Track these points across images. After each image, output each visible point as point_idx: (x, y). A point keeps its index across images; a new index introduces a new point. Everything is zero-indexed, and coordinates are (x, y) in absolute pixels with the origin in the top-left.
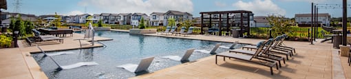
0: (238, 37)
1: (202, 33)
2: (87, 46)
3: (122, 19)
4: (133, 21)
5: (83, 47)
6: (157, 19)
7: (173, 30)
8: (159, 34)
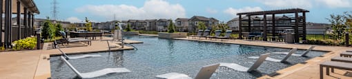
0: (293, 43)
1: (240, 38)
2: (117, 49)
3: (148, 25)
4: (159, 27)
5: (112, 49)
6: (182, 25)
7: (205, 34)
8: (191, 38)
